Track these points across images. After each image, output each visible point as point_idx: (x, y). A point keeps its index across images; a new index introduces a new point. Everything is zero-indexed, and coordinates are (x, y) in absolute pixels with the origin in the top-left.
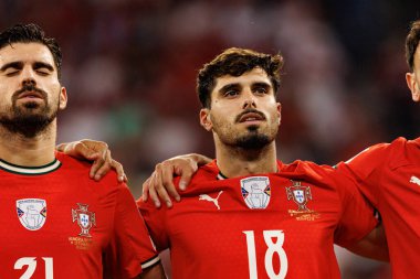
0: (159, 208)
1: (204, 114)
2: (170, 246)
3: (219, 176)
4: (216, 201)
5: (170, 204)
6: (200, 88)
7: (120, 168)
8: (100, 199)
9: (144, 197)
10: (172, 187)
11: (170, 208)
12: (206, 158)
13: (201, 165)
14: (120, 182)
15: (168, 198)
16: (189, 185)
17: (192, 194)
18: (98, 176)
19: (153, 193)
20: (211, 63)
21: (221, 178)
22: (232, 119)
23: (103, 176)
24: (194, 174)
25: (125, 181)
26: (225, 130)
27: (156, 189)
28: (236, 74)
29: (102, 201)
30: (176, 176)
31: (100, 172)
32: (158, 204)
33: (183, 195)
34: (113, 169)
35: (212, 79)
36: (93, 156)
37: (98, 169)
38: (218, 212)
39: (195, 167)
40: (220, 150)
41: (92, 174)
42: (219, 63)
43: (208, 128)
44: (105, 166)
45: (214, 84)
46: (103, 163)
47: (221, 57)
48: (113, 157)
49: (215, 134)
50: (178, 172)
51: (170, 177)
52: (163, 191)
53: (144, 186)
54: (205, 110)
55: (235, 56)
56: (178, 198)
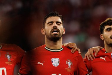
0: (89, 61)
1: (101, 35)
3: (105, 52)
4: (104, 59)
5: (92, 60)
6: (101, 29)
7: (79, 50)
8: (74, 58)
9: (85, 58)
10: (93, 55)
11: (92, 61)
12: (102, 48)
13: (100, 49)
14: (79, 54)
15: (92, 58)
16: (97, 54)
17: (98, 57)
18: (73, 52)
19: (88, 57)
20: (104, 22)
21: (106, 53)
22: (109, 37)
23: (74, 52)
24: (99, 52)
25: (80, 53)
26: (107, 40)
27: (89, 56)
28: (110, 25)
29: (74, 59)
30: (94, 52)
31: (74, 51)
32: (89, 60)
33: (96, 57)
34: (77, 50)
35: (104, 26)
36: (72, 47)
37: (73, 50)
38: (105, 62)
39: (99, 50)
40: (105, 46)
41: (72, 52)
42: (106, 22)
43: (103, 39)
44: (75, 50)
45: (104, 28)
46: (74, 49)
47: (106, 20)
48: (77, 47)
49: (104, 41)
50: (94, 51)
51: (92, 52)
53: (85, 55)
54: (102, 34)
55: (110, 20)
56: (94, 58)
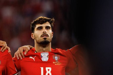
0: (18, 60)
1: (32, 34)
2: (20, 71)
3: (35, 52)
4: (34, 59)
5: (21, 59)
6: (32, 27)
7: (9, 49)
9: (15, 57)
10: (22, 54)
11: (21, 60)
12: (32, 47)
13: (31, 48)
14: (8, 53)
15: (21, 57)
16: (27, 54)
17: (27, 56)
18: (3, 51)
19: (17, 56)
20: (35, 21)
22: (40, 36)
23: (4, 51)
24: (29, 51)
25: (10, 52)
26: (37, 39)
27: (18, 54)
28: (41, 24)
29: (3, 58)
30: (24, 51)
32: (18, 59)
34: (7, 49)
35: (35, 25)
36: (2, 45)
37: (3, 49)
38: (34, 62)
40: (36, 45)
41: (1, 50)
42: (37, 20)
43: (33, 38)
44: (5, 48)
48: (7, 46)
49: (35, 40)
50: (24, 50)
51: (22, 51)
52: (20, 55)
53: (15, 54)
55: (41, 19)
56: (24, 57)
